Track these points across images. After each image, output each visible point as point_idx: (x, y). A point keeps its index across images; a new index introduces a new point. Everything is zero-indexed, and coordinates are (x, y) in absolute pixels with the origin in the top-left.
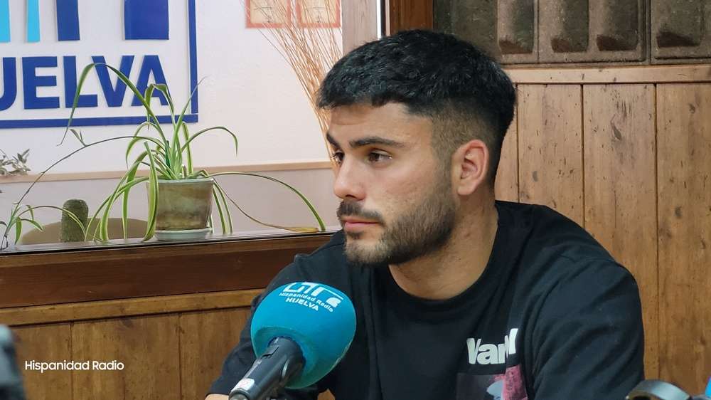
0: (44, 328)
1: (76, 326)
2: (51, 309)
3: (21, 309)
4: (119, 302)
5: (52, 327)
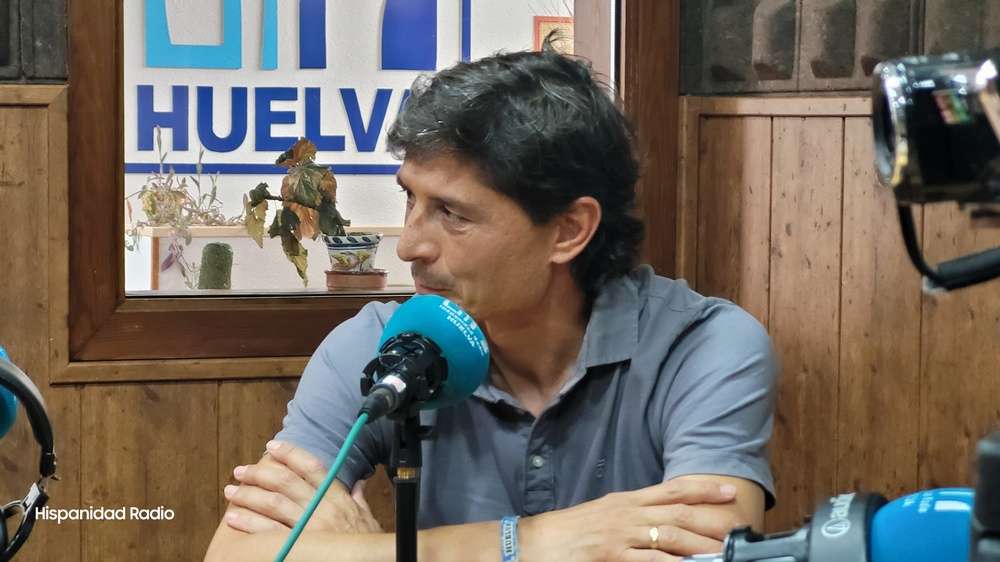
1: (224, 385)
2: (196, 363)
3: (160, 362)
4: (277, 360)
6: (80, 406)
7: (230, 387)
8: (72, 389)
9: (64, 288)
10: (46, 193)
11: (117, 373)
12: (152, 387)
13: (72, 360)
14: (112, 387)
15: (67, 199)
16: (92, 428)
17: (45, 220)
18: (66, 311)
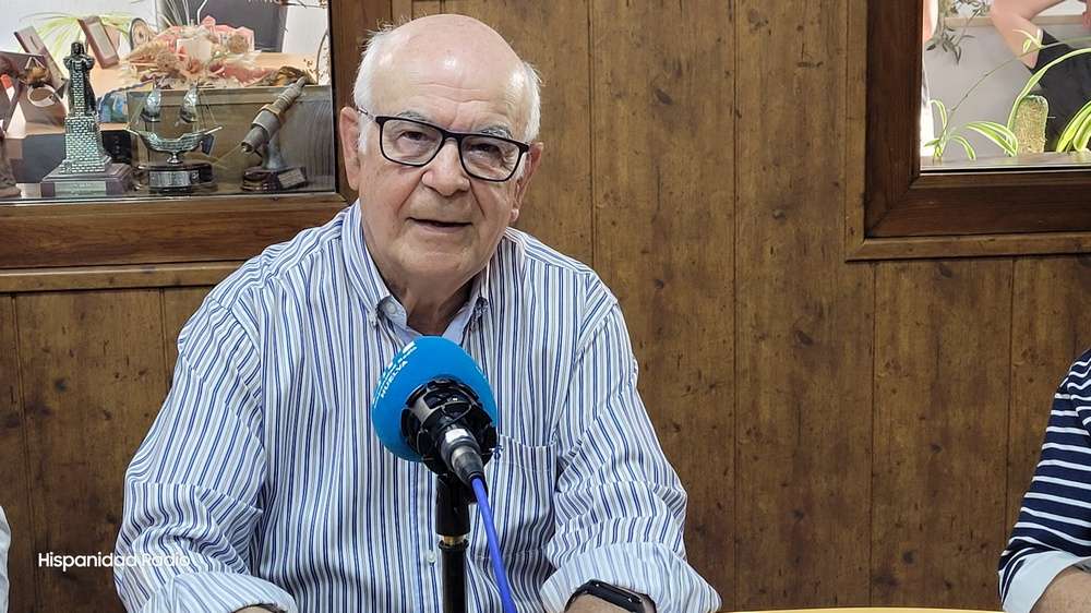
0: (983, 262)
1: (1019, 262)
2: (992, 240)
3: (954, 239)
4: (1074, 236)
5: (991, 262)
6: (875, 282)
7: (1027, 263)
8: (866, 266)
9: (861, 168)
10: (844, 72)
11: (911, 250)
12: (946, 263)
13: (867, 236)
14: (905, 264)
15: (865, 76)
16: (885, 303)
17: (843, 98)
18: (862, 190)
